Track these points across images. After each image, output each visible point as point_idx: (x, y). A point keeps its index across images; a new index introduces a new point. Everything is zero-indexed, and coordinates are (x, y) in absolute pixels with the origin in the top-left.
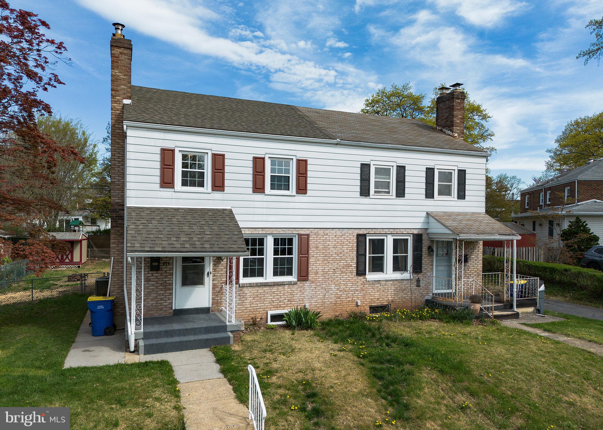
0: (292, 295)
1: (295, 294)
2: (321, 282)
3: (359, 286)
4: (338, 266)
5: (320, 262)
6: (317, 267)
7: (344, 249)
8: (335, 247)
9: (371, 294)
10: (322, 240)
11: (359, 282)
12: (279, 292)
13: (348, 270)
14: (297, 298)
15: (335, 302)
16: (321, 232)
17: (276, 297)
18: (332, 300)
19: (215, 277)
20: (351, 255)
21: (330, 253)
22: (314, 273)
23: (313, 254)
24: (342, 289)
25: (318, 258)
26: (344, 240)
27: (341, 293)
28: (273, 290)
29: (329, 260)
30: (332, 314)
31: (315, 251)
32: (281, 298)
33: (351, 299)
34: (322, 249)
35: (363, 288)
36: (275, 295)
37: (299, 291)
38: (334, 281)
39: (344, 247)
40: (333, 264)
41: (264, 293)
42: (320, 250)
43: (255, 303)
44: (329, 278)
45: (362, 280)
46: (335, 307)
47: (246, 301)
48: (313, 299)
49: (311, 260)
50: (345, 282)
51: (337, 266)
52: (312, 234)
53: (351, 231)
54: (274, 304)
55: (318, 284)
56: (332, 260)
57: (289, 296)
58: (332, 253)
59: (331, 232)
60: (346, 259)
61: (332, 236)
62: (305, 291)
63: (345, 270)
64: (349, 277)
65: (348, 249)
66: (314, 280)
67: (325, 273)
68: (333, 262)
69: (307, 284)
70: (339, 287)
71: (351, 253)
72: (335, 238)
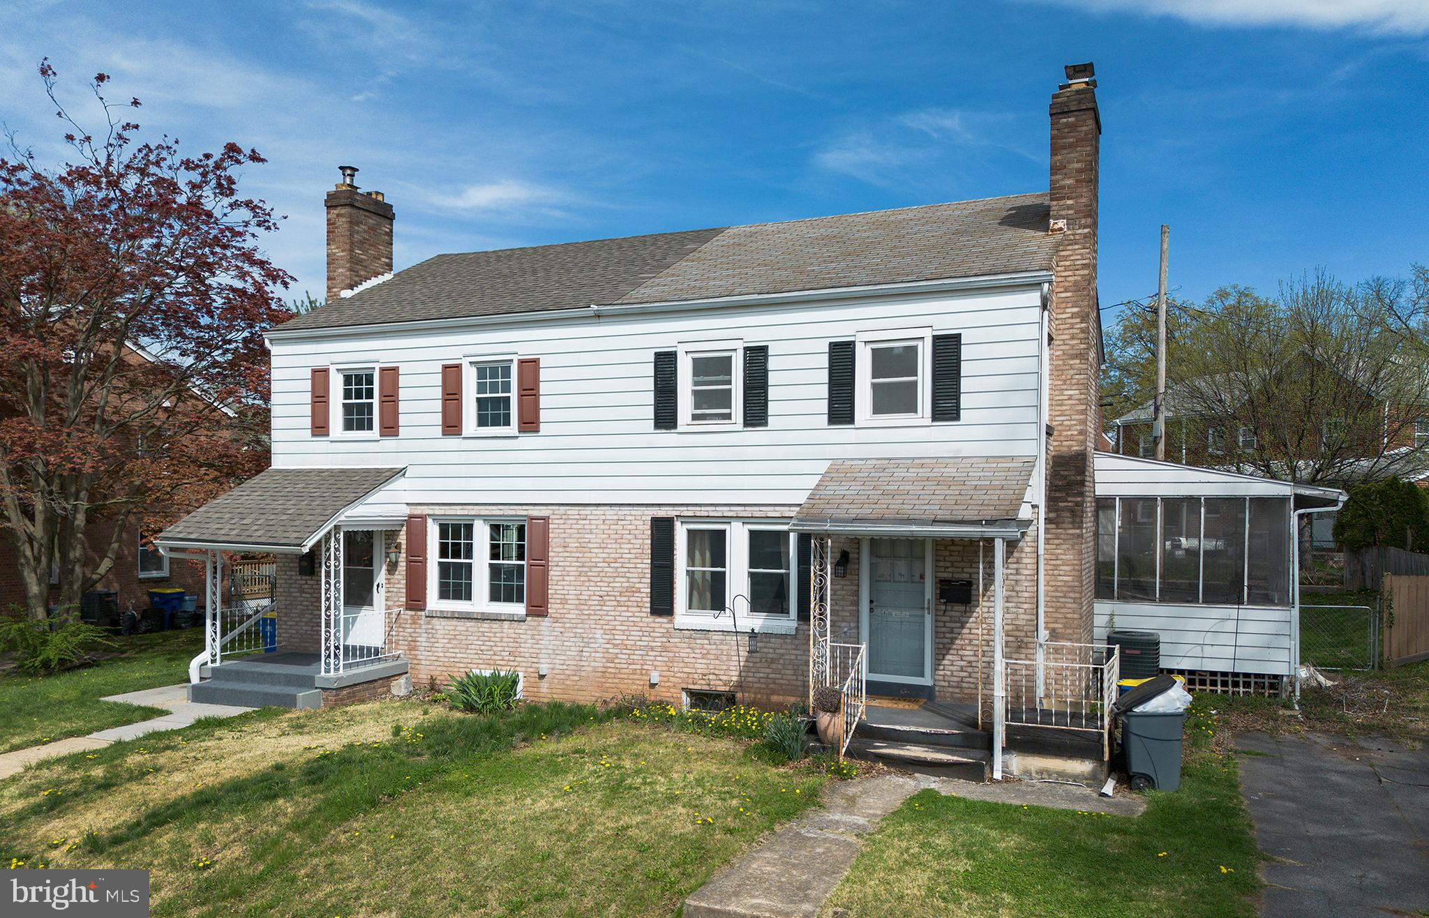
0: (517, 642)
1: (523, 641)
2: (574, 621)
3: (657, 640)
4: (610, 589)
5: (572, 578)
6: (566, 588)
7: (622, 551)
8: (602, 545)
9: (686, 660)
10: (576, 531)
11: (657, 630)
12: (492, 635)
13: (631, 599)
14: (526, 650)
15: (604, 670)
16: (573, 511)
17: (487, 643)
18: (597, 664)
19: (389, 594)
20: (638, 566)
21: (593, 560)
22: (559, 601)
23: (556, 559)
24: (618, 642)
25: (567, 569)
26: (623, 532)
27: (616, 651)
28: (481, 630)
29: (590, 574)
30: (597, 694)
31: (560, 555)
32: (495, 646)
33: (639, 667)
34: (575, 550)
35: (668, 644)
36: (486, 639)
37: (529, 637)
38: (601, 622)
39: (622, 546)
40: (598, 584)
41: (466, 633)
42: (571, 552)
43: (451, 650)
44: (590, 615)
45: (664, 625)
46: (603, 680)
47: (436, 645)
48: (558, 657)
49: (554, 573)
50: (626, 628)
51: (607, 589)
52: (556, 517)
53: (638, 511)
54: (484, 657)
55: (568, 625)
56: (597, 574)
57: (511, 644)
58: (597, 560)
59: (594, 512)
60: (628, 575)
61: (597, 522)
62: (540, 637)
63: (626, 599)
64: (634, 616)
65: (632, 551)
66: (559, 616)
67: (581, 603)
68: (599, 579)
69: (545, 623)
70: (612, 637)
71: (639, 561)
72: (603, 527)
